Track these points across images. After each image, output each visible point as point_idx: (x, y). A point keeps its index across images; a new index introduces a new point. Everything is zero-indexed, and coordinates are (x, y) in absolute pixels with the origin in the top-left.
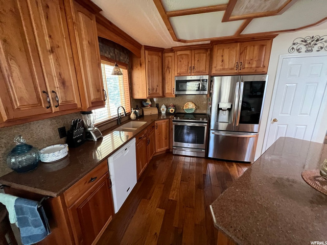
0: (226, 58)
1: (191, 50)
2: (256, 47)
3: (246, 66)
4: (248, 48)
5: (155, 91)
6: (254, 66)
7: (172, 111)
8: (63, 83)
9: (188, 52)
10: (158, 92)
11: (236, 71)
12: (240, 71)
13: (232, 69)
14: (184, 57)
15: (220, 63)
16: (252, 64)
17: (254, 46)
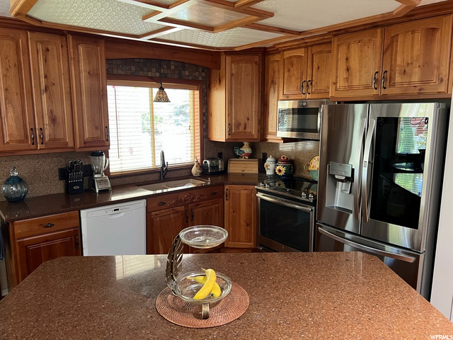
0: (354, 63)
1: (307, 47)
2: (418, 36)
3: (398, 79)
4: (400, 39)
5: (241, 129)
6: (416, 78)
7: (280, 171)
8: (53, 120)
9: (301, 52)
10: (248, 130)
11: (375, 92)
12: (384, 92)
13: (367, 87)
14: (295, 60)
15: (342, 74)
16: (411, 76)
17: (413, 32)
